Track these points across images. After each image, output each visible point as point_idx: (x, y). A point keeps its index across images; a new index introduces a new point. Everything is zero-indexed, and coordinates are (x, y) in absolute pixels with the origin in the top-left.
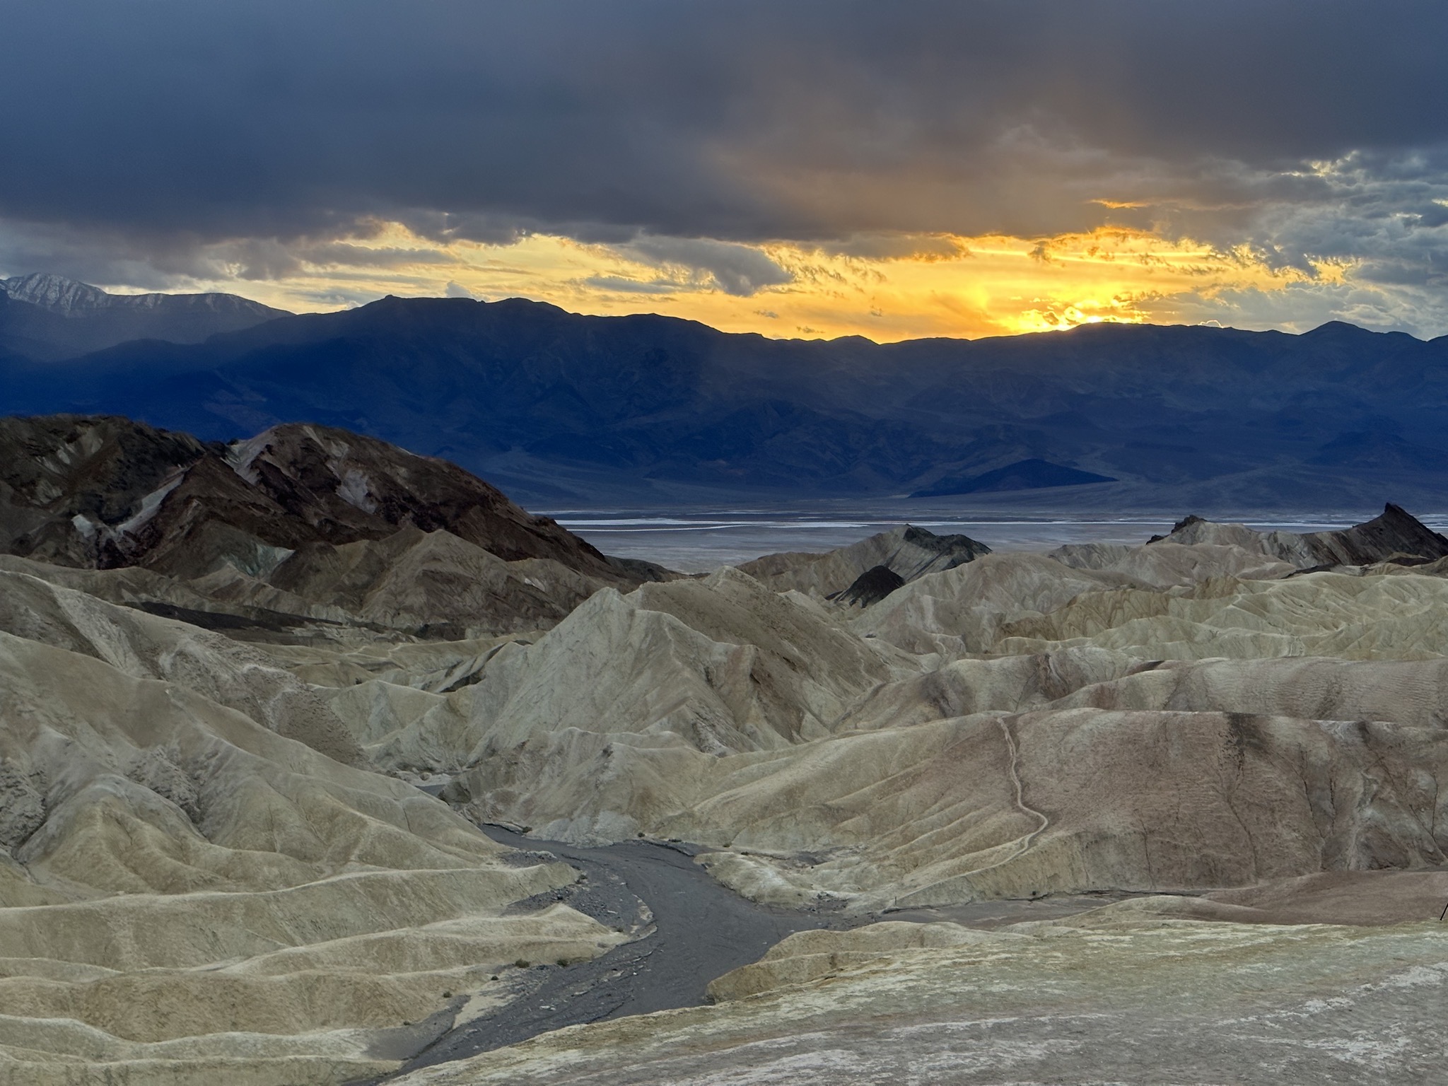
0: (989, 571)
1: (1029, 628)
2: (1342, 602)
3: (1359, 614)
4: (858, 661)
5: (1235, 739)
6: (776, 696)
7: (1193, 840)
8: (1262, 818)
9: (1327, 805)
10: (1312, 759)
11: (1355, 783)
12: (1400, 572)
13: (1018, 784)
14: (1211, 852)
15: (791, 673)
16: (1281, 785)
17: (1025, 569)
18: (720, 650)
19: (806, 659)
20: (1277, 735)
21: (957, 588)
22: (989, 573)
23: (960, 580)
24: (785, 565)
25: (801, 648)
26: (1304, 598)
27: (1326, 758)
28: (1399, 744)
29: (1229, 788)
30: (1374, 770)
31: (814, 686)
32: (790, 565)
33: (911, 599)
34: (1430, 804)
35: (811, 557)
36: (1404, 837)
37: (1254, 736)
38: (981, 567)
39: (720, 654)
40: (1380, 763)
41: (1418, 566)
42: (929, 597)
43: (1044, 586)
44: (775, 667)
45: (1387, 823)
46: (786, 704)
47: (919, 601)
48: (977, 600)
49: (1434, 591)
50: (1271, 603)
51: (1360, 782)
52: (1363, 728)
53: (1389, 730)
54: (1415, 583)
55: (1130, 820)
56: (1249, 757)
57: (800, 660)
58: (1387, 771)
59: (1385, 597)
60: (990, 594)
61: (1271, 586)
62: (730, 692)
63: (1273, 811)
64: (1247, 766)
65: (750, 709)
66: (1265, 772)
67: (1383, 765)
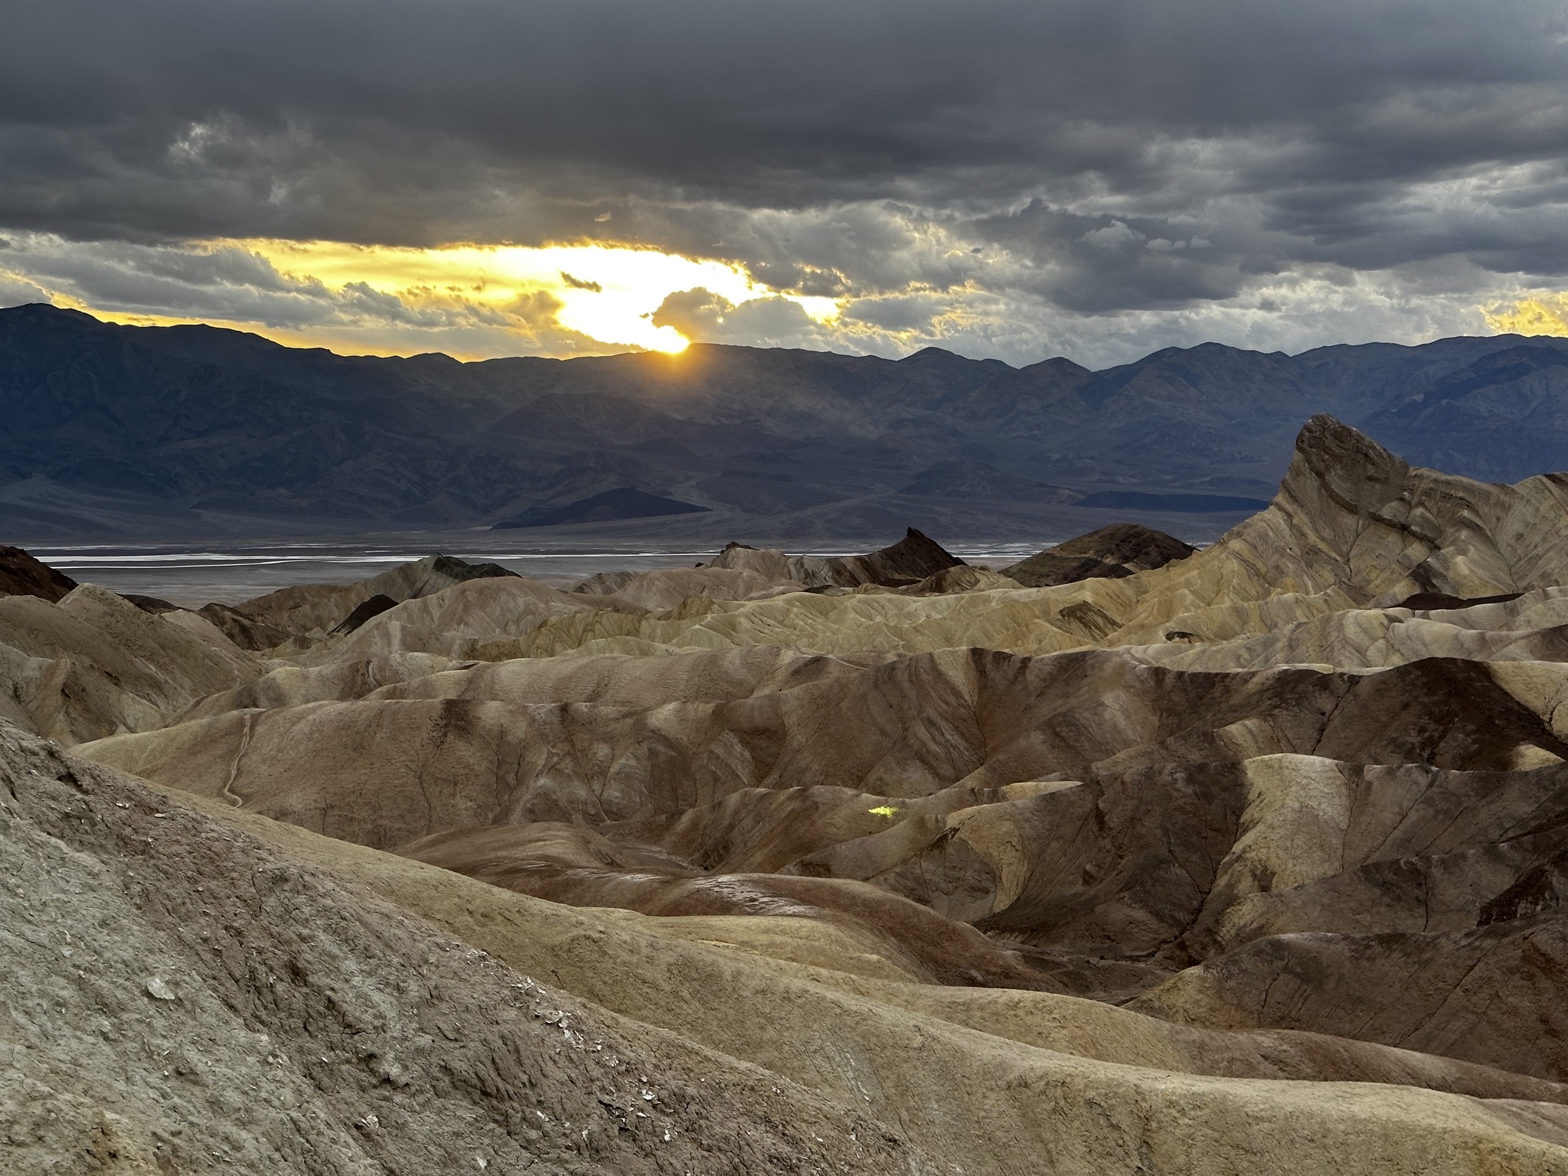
0: (471, 596)
1: (495, 652)
2: (810, 621)
3: (824, 632)
4: (234, 679)
5: (444, 722)
6: (87, 710)
7: (371, 812)
8: (445, 791)
9: (511, 778)
10: (510, 738)
11: (539, 758)
12: (875, 591)
13: (234, 773)
14: (386, 822)
15: (114, 689)
16: (471, 761)
17: (510, 594)
18: (33, 665)
19: (161, 676)
20: (483, 718)
21: (436, 613)
22: (470, 598)
23: (441, 606)
24: (304, 598)
25: (159, 666)
26: (775, 619)
27: (521, 736)
28: (589, 723)
29: (423, 766)
30: (560, 746)
31: (133, 698)
32: (310, 598)
33: (377, 626)
34: (602, 772)
35: (333, 589)
36: (571, 802)
37: (463, 719)
38: (464, 592)
39: (33, 669)
40: (570, 740)
41: (904, 587)
42: (398, 623)
43: (528, 611)
44: (92, 681)
45: (558, 789)
46: (97, 718)
47: (386, 628)
48: (455, 626)
49: (902, 609)
50: (740, 623)
51: (544, 756)
52: (564, 709)
53: (585, 710)
54: (883, 602)
55: (315, 797)
56: (450, 737)
57: (152, 678)
58: (573, 746)
59: (852, 615)
60: (471, 620)
61: (743, 606)
62: (38, 707)
63: (456, 784)
64: (446, 745)
65: (55, 722)
66: (460, 750)
67: (571, 741)
